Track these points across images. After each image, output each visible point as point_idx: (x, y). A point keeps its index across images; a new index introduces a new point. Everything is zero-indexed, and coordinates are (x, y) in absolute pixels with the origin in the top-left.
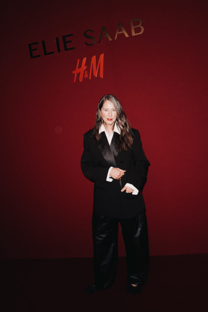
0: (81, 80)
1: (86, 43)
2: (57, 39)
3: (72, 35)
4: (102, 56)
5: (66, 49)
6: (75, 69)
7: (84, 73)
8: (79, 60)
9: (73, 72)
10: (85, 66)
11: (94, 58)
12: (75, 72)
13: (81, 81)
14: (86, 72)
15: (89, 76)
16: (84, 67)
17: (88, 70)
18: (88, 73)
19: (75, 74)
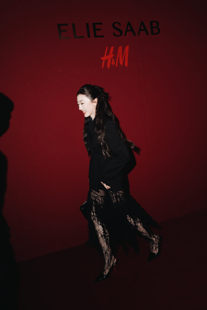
0: (108, 66)
1: (114, 34)
2: (87, 25)
3: (101, 24)
4: (127, 47)
5: (95, 36)
6: (104, 56)
7: (111, 61)
8: (107, 48)
9: (101, 58)
10: (113, 54)
11: (120, 48)
12: (104, 59)
13: (109, 68)
14: (113, 60)
15: (115, 63)
16: (111, 55)
17: (115, 58)
18: (115, 61)
19: (103, 61)
